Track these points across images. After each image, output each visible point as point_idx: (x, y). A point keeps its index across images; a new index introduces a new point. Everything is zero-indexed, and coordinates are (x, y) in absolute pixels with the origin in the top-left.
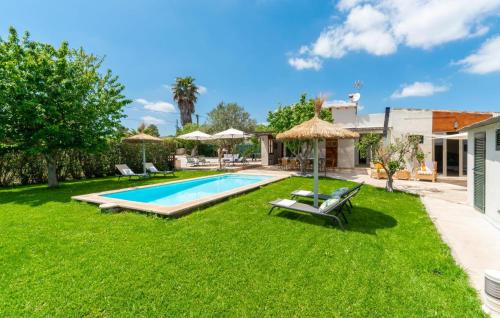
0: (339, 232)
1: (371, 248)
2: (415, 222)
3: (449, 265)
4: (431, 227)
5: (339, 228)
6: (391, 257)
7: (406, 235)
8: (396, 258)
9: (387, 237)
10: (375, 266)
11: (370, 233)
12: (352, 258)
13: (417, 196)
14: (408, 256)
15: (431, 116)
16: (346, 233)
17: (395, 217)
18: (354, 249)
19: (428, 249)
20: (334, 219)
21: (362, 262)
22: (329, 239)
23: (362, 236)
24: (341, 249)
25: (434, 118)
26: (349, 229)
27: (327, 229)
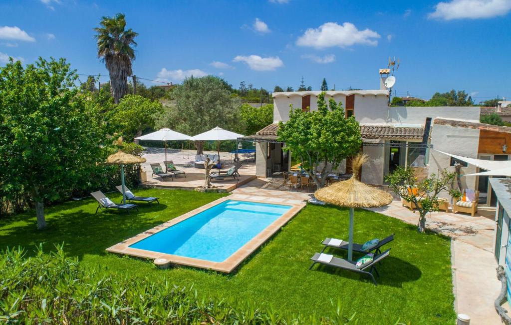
0: (373, 285)
1: (398, 300)
2: (437, 274)
3: (448, 311)
4: (448, 279)
5: (372, 282)
6: (410, 306)
7: (425, 288)
8: (414, 306)
9: (410, 289)
10: (399, 312)
11: (397, 286)
12: (383, 307)
13: (448, 239)
14: (422, 305)
15: (478, 135)
16: (379, 286)
17: (421, 268)
18: (385, 301)
19: (438, 299)
20: (369, 275)
21: (390, 309)
22: (365, 292)
23: (391, 288)
24: (375, 301)
25: (481, 138)
26: (381, 283)
27: (362, 283)
